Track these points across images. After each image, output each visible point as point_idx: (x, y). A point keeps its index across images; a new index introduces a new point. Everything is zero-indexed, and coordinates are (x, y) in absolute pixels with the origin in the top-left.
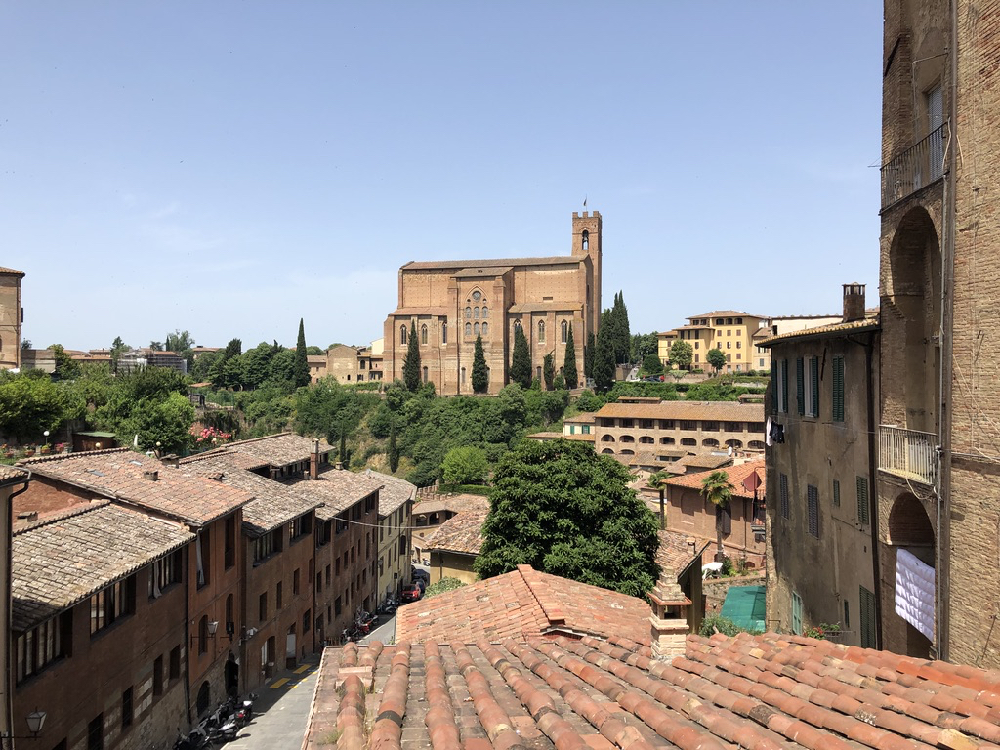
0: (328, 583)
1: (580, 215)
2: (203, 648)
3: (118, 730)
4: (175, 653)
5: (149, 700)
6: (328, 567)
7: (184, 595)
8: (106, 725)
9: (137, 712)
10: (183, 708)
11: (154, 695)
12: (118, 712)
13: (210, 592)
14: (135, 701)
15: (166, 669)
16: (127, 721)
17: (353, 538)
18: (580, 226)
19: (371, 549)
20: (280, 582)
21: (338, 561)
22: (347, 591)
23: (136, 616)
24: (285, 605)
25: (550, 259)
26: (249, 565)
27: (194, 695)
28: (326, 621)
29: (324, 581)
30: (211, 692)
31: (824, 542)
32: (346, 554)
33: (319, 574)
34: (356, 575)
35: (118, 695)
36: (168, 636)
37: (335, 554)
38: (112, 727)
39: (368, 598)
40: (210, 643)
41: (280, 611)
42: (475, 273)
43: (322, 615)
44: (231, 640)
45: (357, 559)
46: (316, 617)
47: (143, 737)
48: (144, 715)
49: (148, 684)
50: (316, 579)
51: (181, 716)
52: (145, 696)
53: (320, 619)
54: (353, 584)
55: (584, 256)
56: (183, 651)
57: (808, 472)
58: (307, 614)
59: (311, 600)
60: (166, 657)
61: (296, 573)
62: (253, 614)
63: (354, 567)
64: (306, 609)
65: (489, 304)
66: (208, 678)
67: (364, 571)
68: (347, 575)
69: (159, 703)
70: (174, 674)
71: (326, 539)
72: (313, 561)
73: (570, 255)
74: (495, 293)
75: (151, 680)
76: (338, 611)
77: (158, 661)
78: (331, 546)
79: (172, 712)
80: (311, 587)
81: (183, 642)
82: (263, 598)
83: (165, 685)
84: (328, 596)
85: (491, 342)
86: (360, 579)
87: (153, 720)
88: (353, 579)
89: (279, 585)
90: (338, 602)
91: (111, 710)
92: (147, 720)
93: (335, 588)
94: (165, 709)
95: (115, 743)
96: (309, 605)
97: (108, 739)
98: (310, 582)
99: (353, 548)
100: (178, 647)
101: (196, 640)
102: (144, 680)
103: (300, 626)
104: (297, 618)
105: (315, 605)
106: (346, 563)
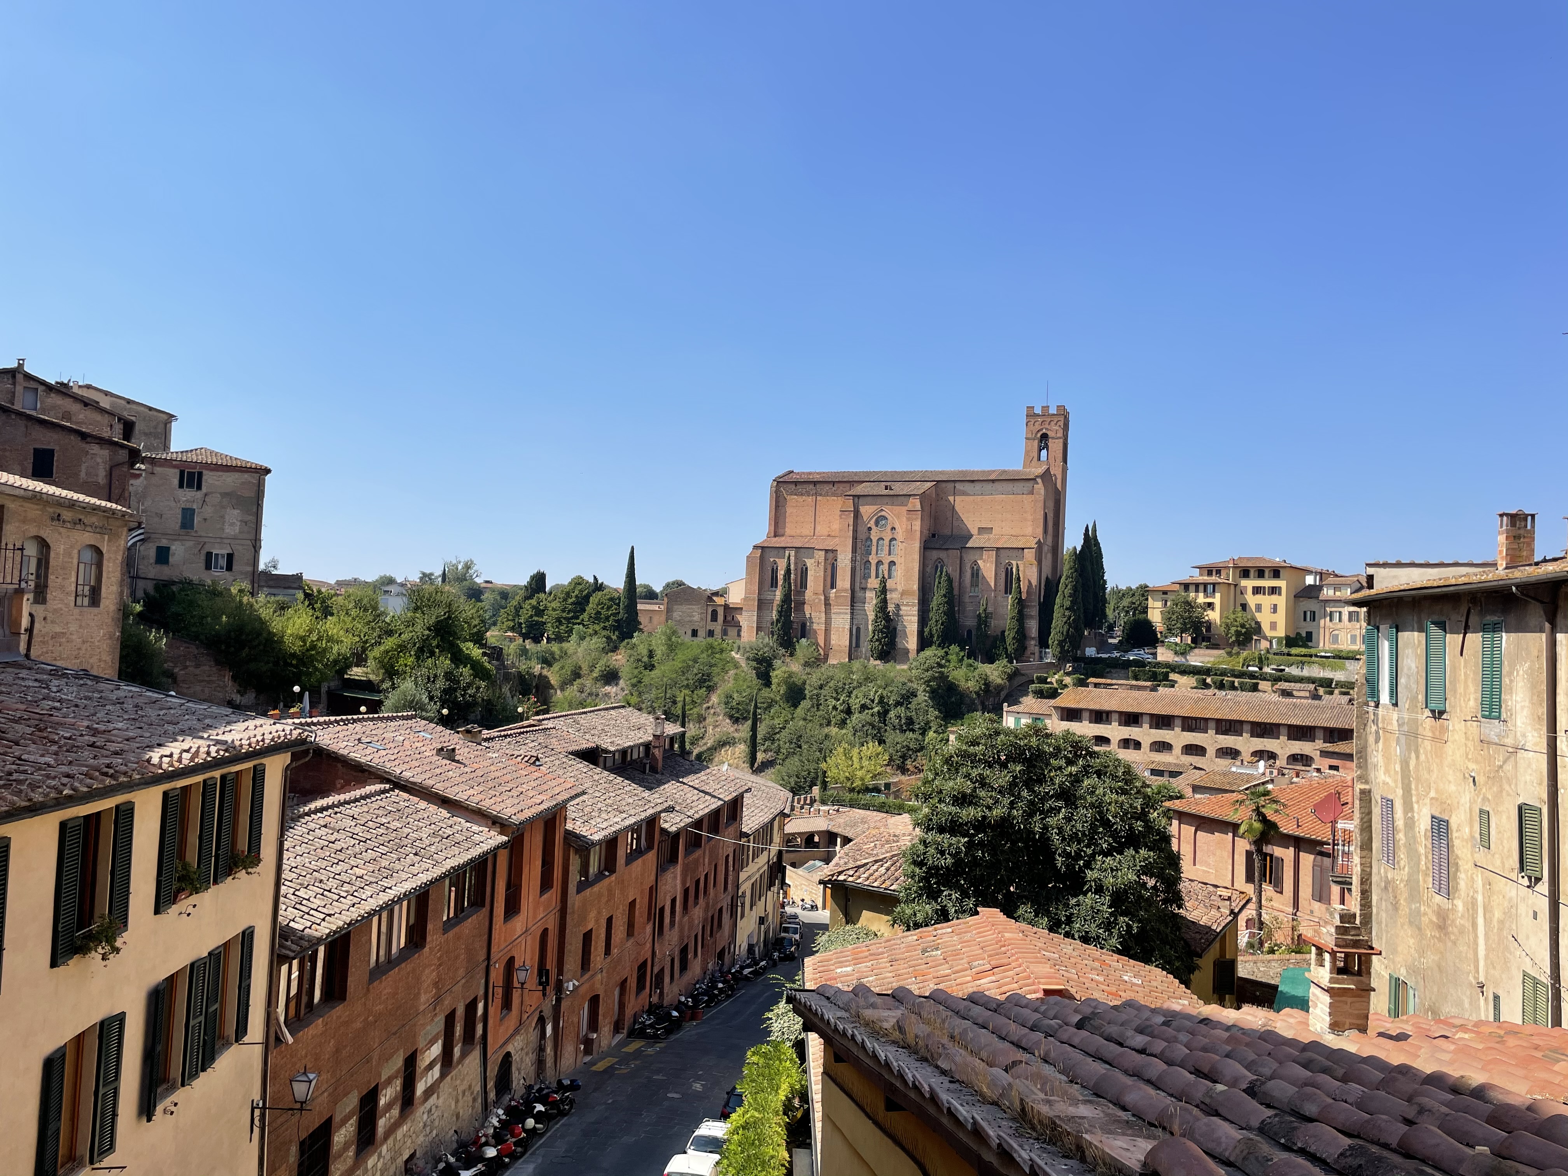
0: (672, 923)
1: (1038, 411)
2: (507, 1004)
3: (395, 1112)
4: (471, 1007)
5: (436, 1072)
6: (674, 901)
7: (487, 924)
8: (382, 1102)
9: (420, 1088)
10: (478, 1088)
11: (442, 1066)
12: (398, 1084)
13: (519, 923)
14: (419, 1071)
15: (459, 1030)
16: (407, 1100)
17: (707, 860)
18: (1038, 426)
19: (730, 878)
20: (611, 917)
21: (686, 891)
22: (696, 936)
23: (426, 949)
24: (615, 951)
25: (990, 472)
26: (572, 888)
27: (493, 1071)
28: (667, 979)
29: (667, 920)
30: (514, 1069)
31: (1459, 904)
32: (698, 882)
33: (662, 910)
34: (710, 914)
35: (398, 1062)
36: (463, 981)
37: (684, 882)
38: (389, 1106)
39: (723, 949)
40: (516, 995)
41: (609, 959)
42: (880, 490)
43: (662, 970)
44: (544, 995)
45: (711, 891)
46: (656, 970)
47: (425, 1126)
48: (429, 1092)
49: (436, 1050)
50: (656, 916)
51: (474, 1100)
52: (431, 1066)
53: (660, 975)
54: (703, 927)
55: (1040, 470)
56: (481, 1006)
57: (1432, 794)
58: (642, 967)
59: (649, 945)
60: (460, 1012)
61: (632, 904)
62: (572, 962)
63: (707, 904)
64: (641, 960)
65: (900, 535)
66: (510, 1048)
67: (721, 910)
68: (698, 913)
69: (449, 1078)
70: (469, 1037)
71: (673, 859)
72: (653, 891)
73: (1020, 468)
74: (908, 519)
75: (440, 1042)
76: (684, 967)
77: (451, 1017)
78: (679, 869)
79: (464, 1092)
80: (649, 929)
81: (481, 992)
82: (587, 937)
83: (457, 1051)
84: (672, 939)
85: (900, 589)
86: (714, 922)
87: (441, 1100)
88: (705, 920)
89: (610, 920)
90: (684, 951)
91: (389, 1081)
92: (433, 1100)
93: (681, 930)
94: (455, 1088)
95: (391, 1131)
96: (646, 953)
97: (382, 1124)
98: (649, 919)
99: (706, 875)
100: (475, 999)
101: (499, 991)
102: (432, 1042)
103: (633, 983)
104: (629, 971)
105: (654, 953)
106: (697, 897)
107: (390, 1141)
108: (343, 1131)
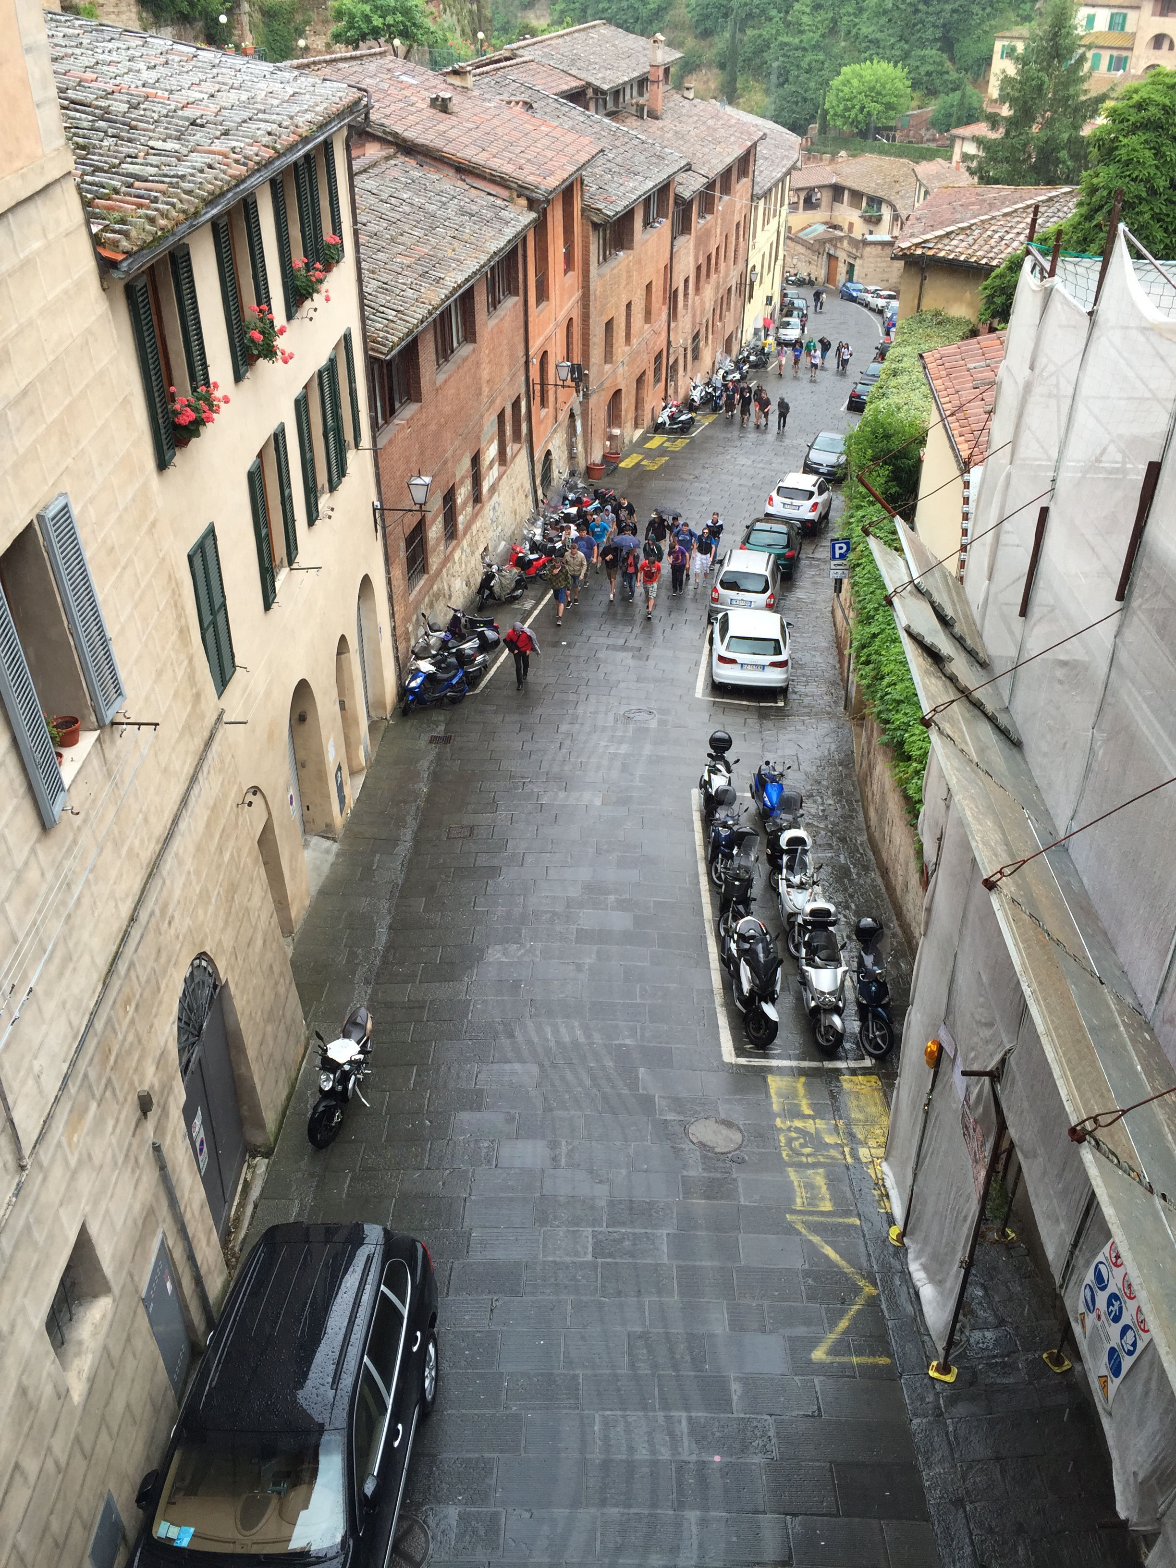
0: (686, 306)
2: (543, 403)
3: (469, 509)
4: (516, 405)
5: (496, 470)
6: (686, 281)
7: (523, 315)
8: (459, 501)
9: (485, 487)
10: (528, 486)
11: (500, 465)
12: (468, 483)
13: (549, 311)
14: (484, 469)
15: (508, 427)
16: (477, 498)
17: (718, 230)
19: (741, 251)
20: (630, 302)
21: (699, 268)
22: (707, 322)
24: (634, 341)
26: (593, 271)
27: (538, 467)
28: (681, 370)
29: (681, 303)
30: (554, 466)
32: (709, 258)
33: (676, 292)
34: (719, 296)
35: (466, 463)
36: (507, 380)
37: (696, 259)
38: (465, 504)
39: (732, 334)
40: (551, 391)
41: (629, 349)
43: (676, 361)
44: (575, 391)
45: (722, 265)
46: (671, 362)
47: (492, 522)
48: (493, 489)
49: (492, 451)
50: (671, 298)
51: (526, 496)
52: (491, 466)
53: (673, 368)
54: (714, 311)
56: (523, 404)
58: (659, 357)
59: (664, 334)
60: (508, 411)
61: (649, 286)
62: (596, 355)
63: (718, 281)
64: (658, 349)
66: (550, 447)
67: (730, 290)
68: (709, 293)
69: (506, 476)
70: (517, 435)
71: (687, 226)
72: (669, 269)
75: (496, 441)
76: (696, 357)
77: (501, 416)
78: (691, 236)
79: (518, 490)
80: (665, 312)
81: (523, 390)
82: (609, 325)
83: (508, 449)
84: (685, 325)
86: (723, 304)
87: (502, 498)
88: (716, 302)
89: (629, 306)
90: (696, 337)
91: (462, 482)
92: (495, 497)
93: (694, 316)
94: (511, 487)
95: (468, 527)
96: (662, 343)
97: (461, 519)
98: (664, 304)
99: (718, 249)
100: (519, 397)
101: (538, 388)
102: (491, 442)
103: (650, 376)
104: (646, 363)
105: (669, 343)
106: (708, 276)
107: (468, 537)
108: (434, 528)
